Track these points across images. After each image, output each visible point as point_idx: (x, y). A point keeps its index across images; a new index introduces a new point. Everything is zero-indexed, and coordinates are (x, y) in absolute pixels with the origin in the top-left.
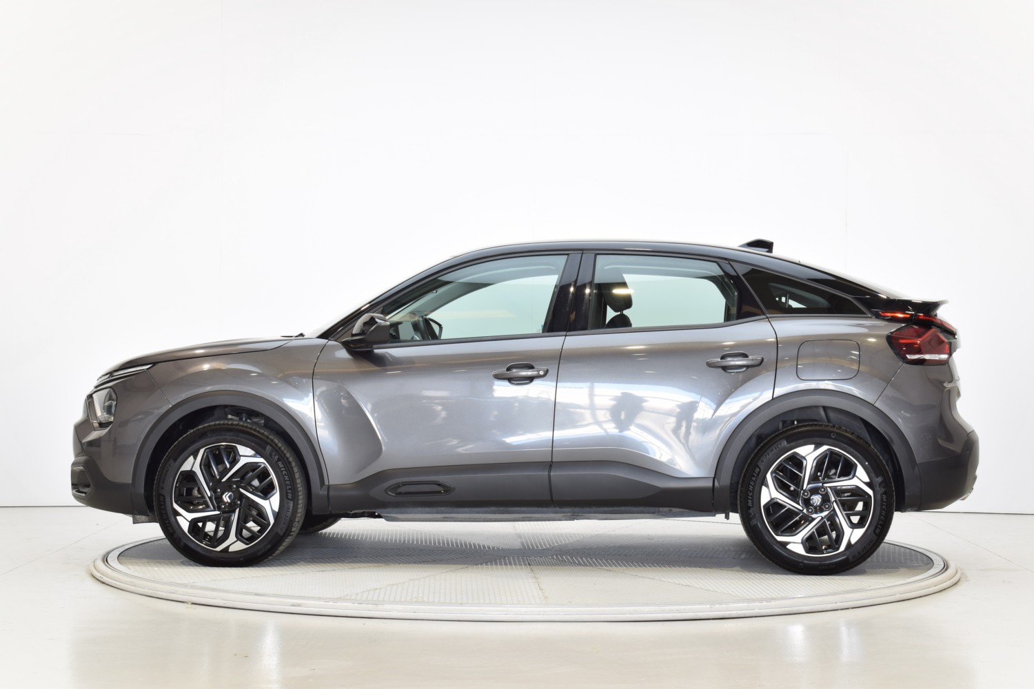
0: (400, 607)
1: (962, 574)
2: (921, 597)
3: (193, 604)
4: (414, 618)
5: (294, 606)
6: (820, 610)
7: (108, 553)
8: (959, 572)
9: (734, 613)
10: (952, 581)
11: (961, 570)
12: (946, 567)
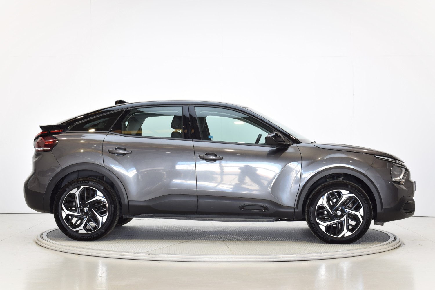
0: (166, 256)
1: (402, 242)
2: (385, 251)
3: (79, 254)
4: (171, 260)
5: (121, 255)
6: (342, 257)
7: (43, 233)
8: (401, 241)
9: (306, 258)
10: (398, 245)
11: (402, 240)
12: (395, 239)
